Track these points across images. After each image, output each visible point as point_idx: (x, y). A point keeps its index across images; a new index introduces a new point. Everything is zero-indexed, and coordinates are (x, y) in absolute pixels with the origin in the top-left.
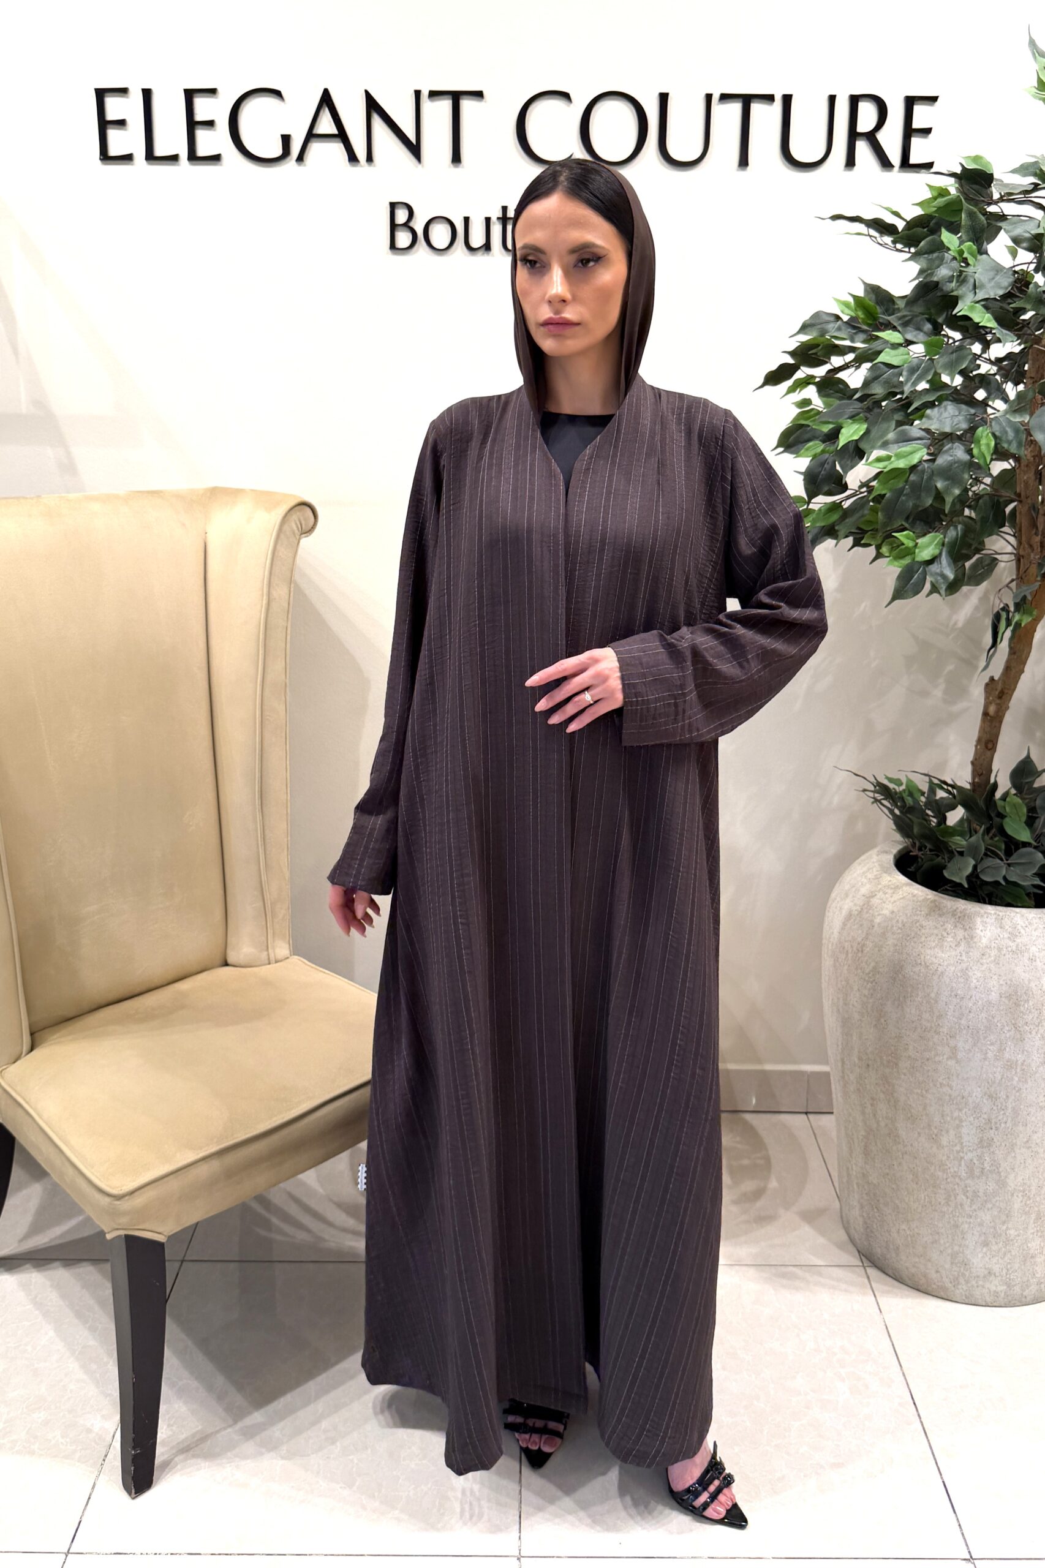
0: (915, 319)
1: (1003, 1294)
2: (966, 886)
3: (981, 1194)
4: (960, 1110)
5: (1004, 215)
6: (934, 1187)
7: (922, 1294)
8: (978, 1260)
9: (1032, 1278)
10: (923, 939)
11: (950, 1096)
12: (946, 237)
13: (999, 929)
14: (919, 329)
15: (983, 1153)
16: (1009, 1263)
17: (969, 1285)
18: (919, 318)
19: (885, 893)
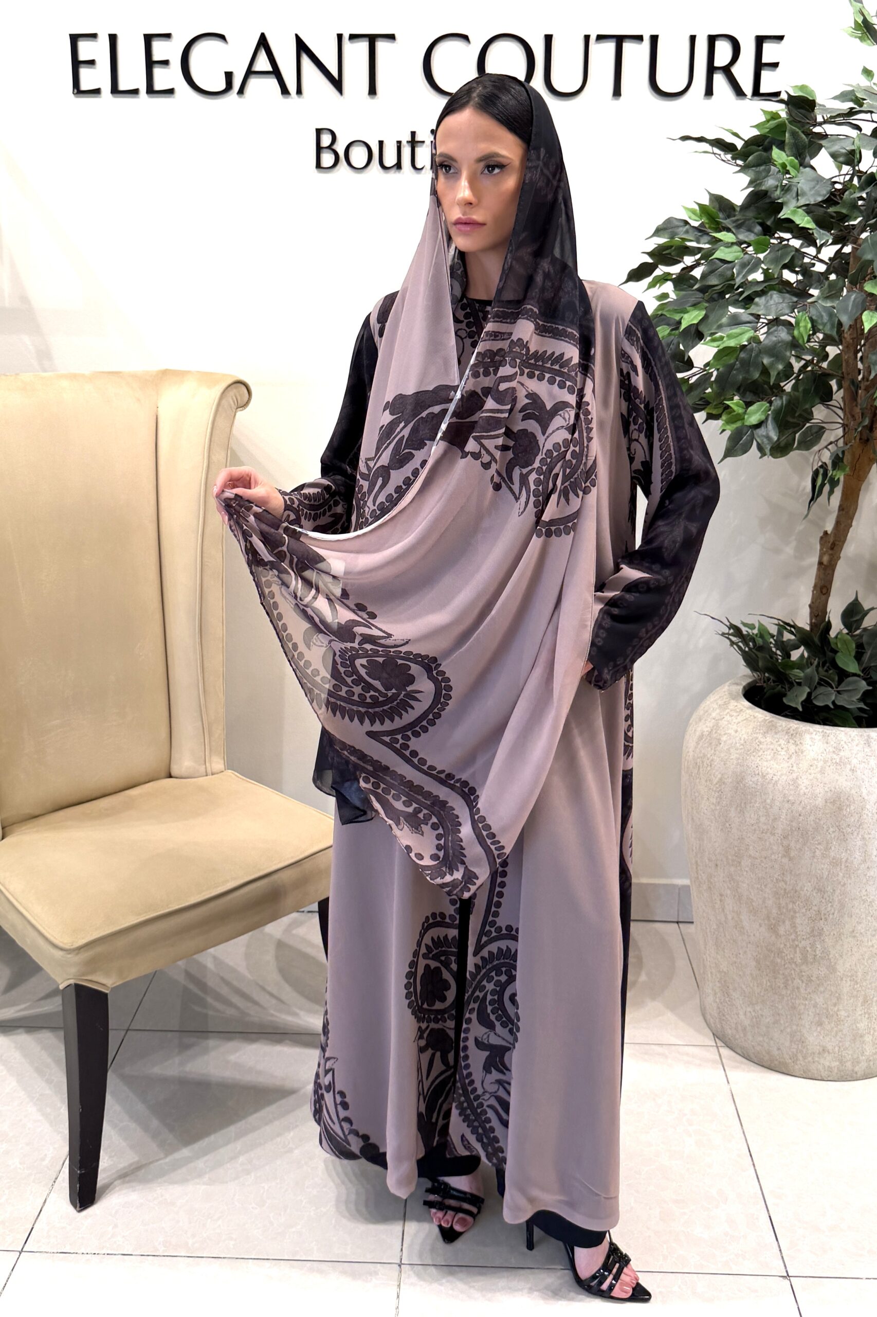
0: (747, 222)
1: (836, 1071)
2: (801, 709)
3: (813, 979)
4: (794, 903)
5: (827, 135)
6: (774, 973)
7: (766, 1069)
8: (813, 1039)
9: (862, 1055)
10: (760, 754)
11: (785, 889)
12: (776, 153)
13: (825, 745)
14: (750, 230)
15: (815, 941)
16: (840, 1041)
17: (806, 1061)
18: (751, 221)
19: (731, 716)
